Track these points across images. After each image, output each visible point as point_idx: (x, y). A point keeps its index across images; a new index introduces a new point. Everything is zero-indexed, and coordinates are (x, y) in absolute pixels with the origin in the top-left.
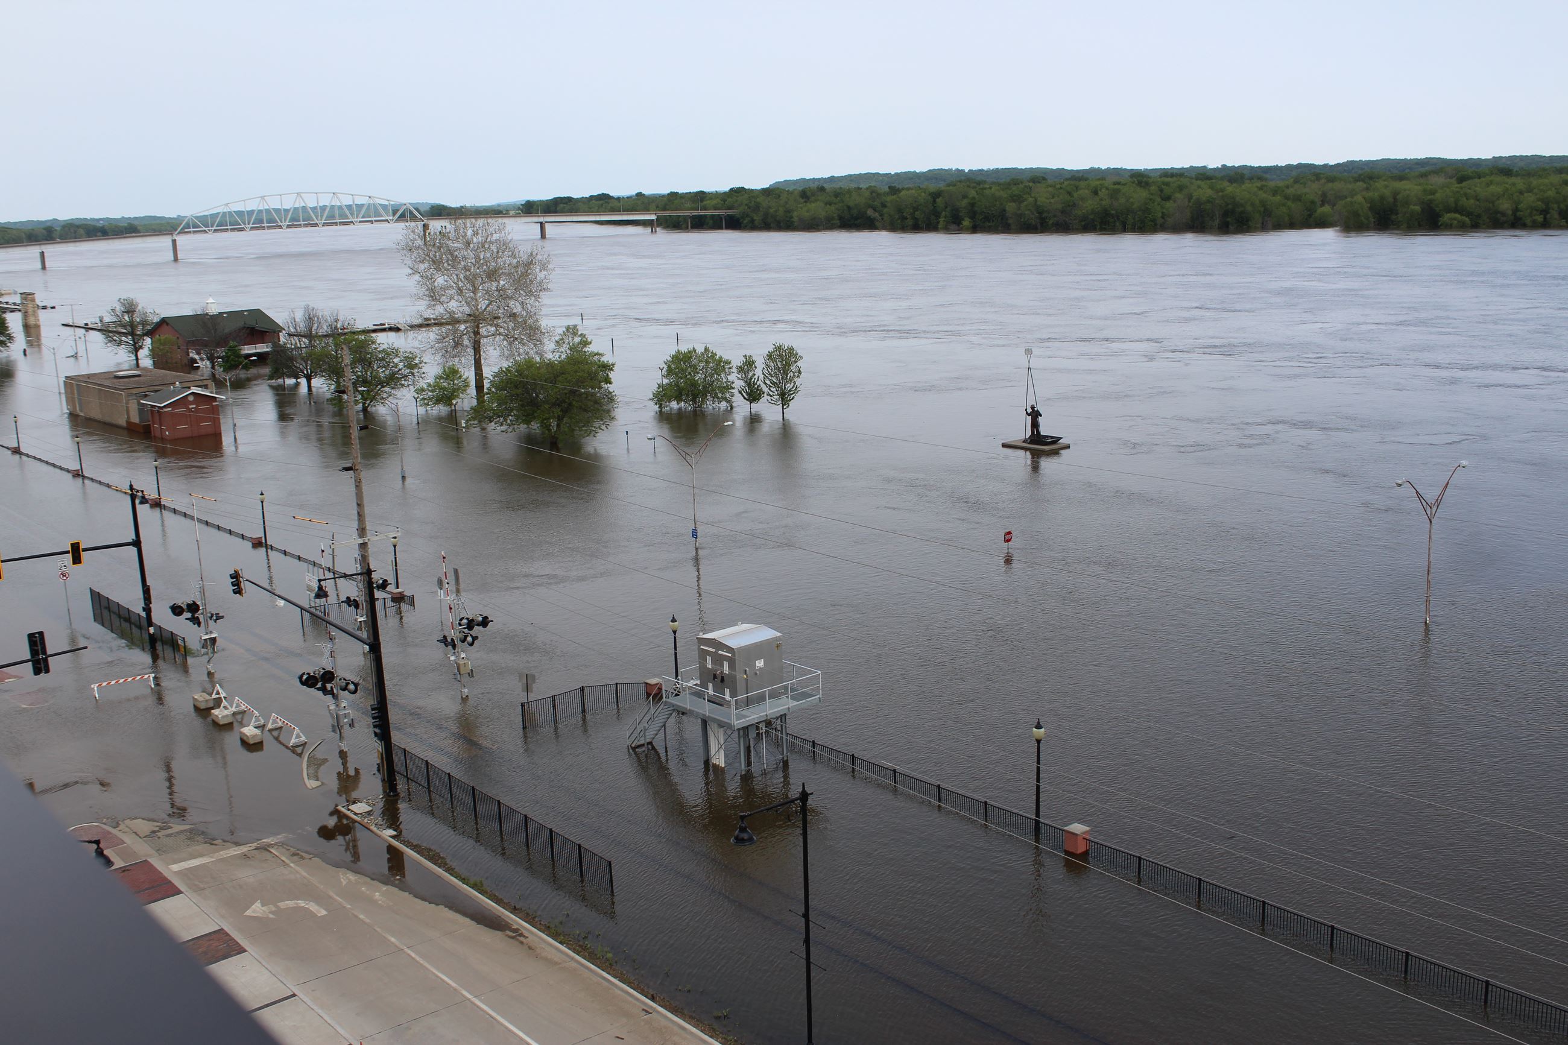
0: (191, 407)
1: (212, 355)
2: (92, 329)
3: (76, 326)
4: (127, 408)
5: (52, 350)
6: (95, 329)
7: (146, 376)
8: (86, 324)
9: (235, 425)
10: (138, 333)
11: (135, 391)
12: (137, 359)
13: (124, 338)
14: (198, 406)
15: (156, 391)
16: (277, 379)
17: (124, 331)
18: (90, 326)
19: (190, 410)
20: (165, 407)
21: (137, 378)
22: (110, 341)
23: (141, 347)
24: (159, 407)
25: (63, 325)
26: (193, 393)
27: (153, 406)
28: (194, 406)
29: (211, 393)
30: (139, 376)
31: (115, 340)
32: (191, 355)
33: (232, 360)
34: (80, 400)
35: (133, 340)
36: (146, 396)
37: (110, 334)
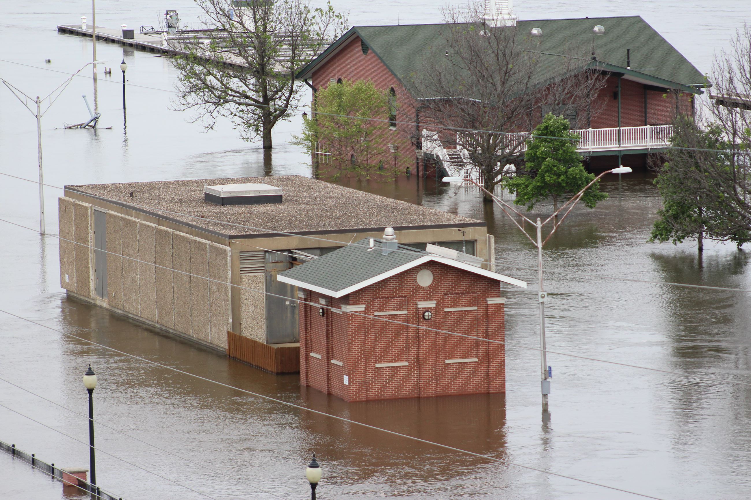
0: (421, 305)
1: (489, 150)
2: (143, 48)
3: (99, 38)
4: (236, 294)
5: (33, 106)
6: (152, 50)
7: (296, 202)
8: (128, 34)
9: (548, 373)
10: (278, 68)
11: (262, 245)
12: (268, 148)
13: (235, 83)
14: (443, 304)
15: (323, 250)
16: (680, 239)
17: (239, 60)
18: (139, 39)
19: (420, 315)
20: (346, 299)
21: (270, 208)
22: (196, 89)
23: (282, 113)
24: (330, 300)
25: (63, 31)
26: (432, 265)
27: (310, 295)
28: (432, 304)
29: (484, 267)
30: (277, 199)
31: (211, 88)
32: (427, 146)
33: (549, 170)
34: (101, 259)
35: (263, 88)
36: (293, 261)
37: (198, 69)
